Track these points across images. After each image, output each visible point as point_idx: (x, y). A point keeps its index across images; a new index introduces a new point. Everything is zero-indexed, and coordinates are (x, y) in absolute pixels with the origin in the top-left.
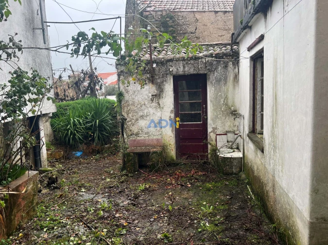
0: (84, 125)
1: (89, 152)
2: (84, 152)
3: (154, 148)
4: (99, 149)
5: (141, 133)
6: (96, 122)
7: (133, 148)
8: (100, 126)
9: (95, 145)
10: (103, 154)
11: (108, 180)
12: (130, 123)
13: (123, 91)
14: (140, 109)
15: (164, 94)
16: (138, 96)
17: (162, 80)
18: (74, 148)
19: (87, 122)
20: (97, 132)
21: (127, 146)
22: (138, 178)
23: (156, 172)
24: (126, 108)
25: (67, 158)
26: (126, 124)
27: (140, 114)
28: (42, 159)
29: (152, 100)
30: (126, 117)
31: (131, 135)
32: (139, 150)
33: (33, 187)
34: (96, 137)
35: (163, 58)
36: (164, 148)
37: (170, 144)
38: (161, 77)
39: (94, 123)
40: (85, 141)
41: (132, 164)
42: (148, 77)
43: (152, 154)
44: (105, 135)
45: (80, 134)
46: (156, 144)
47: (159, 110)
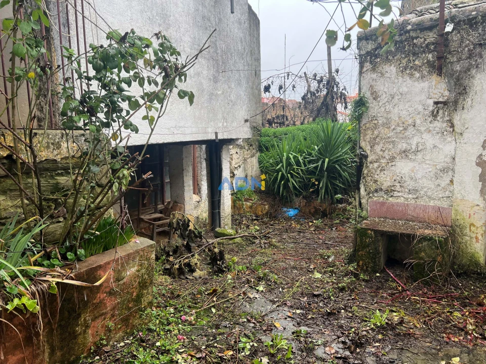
0: (305, 166)
1: (310, 213)
2: (300, 211)
3: (428, 227)
4: (325, 210)
5: (398, 188)
6: (323, 162)
7: (377, 220)
8: (331, 170)
9: (319, 201)
10: (331, 219)
11: (318, 275)
12: (376, 165)
13: (368, 95)
14: (401, 136)
15: (469, 100)
16: (401, 107)
17: (466, 64)
18: (286, 202)
19: (310, 162)
20: (325, 180)
21: (364, 214)
22: (378, 288)
23: (426, 284)
24: (369, 132)
25: (273, 216)
26: (367, 167)
27: (400, 146)
28: (222, 214)
29: (434, 115)
30: (368, 152)
31: (376, 191)
32: (388, 227)
33: (138, 271)
34: (321, 188)
35: (476, 9)
36: (454, 231)
37: (472, 225)
38: (464, 57)
39: (320, 163)
40: (304, 193)
41: (369, 253)
42: (428, 61)
43: (420, 241)
44: (338, 186)
45: (297, 180)
46: (433, 218)
47: (449, 139)
